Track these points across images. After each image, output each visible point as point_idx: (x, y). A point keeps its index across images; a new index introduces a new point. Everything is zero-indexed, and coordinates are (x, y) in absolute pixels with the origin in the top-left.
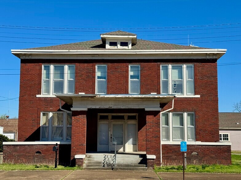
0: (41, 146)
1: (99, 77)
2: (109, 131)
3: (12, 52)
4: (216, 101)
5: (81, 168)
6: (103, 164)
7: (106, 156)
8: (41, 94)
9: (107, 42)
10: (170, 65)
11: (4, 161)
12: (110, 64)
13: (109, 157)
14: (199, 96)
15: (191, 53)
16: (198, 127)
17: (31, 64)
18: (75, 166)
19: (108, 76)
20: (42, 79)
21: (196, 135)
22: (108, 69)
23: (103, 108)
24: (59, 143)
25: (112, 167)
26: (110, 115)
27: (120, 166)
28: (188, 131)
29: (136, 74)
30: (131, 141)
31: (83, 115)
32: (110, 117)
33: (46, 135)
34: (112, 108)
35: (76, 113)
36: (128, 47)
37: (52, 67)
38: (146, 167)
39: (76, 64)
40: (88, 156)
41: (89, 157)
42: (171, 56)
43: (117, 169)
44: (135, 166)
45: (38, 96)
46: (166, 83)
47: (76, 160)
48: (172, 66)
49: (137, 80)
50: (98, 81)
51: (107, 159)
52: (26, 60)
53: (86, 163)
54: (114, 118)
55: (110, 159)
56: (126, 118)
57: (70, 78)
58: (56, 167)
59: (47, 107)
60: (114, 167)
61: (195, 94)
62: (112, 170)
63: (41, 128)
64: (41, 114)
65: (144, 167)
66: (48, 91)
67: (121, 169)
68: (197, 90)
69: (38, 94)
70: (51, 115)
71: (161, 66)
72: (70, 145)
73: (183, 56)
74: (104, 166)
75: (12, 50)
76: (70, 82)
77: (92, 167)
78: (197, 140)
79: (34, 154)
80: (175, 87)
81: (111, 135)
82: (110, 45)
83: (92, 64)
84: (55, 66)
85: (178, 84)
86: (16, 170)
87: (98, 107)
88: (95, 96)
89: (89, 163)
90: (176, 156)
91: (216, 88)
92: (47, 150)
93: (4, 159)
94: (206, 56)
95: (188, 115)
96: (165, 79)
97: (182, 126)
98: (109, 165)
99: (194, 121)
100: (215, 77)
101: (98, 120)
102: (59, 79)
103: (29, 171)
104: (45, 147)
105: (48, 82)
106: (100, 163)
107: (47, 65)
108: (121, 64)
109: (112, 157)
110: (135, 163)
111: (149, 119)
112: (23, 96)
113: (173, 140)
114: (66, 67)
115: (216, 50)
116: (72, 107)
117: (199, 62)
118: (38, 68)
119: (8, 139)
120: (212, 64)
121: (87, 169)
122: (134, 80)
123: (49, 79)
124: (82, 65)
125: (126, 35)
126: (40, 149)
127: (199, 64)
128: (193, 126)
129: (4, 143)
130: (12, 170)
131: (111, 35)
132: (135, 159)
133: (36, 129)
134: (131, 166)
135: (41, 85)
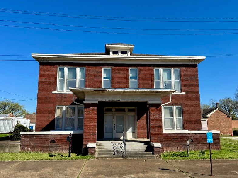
0: (56, 135)
1: (104, 78)
2: (113, 121)
3: (32, 56)
4: (198, 97)
5: (94, 156)
6: (113, 151)
7: (115, 144)
8: (56, 91)
9: (110, 50)
10: (161, 69)
11: (21, 150)
12: (114, 67)
13: (117, 144)
14: (184, 93)
15: (178, 59)
16: (185, 118)
17: (48, 66)
18: (87, 155)
19: (112, 76)
20: (58, 78)
21: (183, 124)
22: (112, 71)
23: (112, 101)
24: (72, 132)
25: (122, 155)
26: (114, 108)
27: (130, 154)
28: (177, 121)
29: (135, 76)
30: (130, 129)
31: (94, 107)
32: (114, 110)
33: (60, 125)
34: (120, 101)
35: (88, 106)
36: (127, 55)
37: (66, 69)
38: (153, 154)
39: (87, 67)
40: (98, 144)
41: (100, 145)
42: (162, 61)
43: (127, 157)
44: (143, 154)
45: (53, 92)
46: (158, 83)
47: (89, 149)
48: (163, 70)
49: (135, 80)
50: (104, 80)
51: (116, 147)
52: (44, 63)
53: (97, 151)
54: (117, 110)
55: (119, 147)
56: (127, 110)
57: (81, 78)
58: (69, 156)
59: (61, 102)
60: (124, 155)
61: (182, 92)
62: (123, 158)
63: (56, 119)
64: (56, 107)
65: (151, 154)
66: (62, 89)
67: (131, 157)
68: (183, 88)
69: (54, 91)
70: (64, 108)
71: (154, 70)
72: (82, 135)
73: (171, 61)
74: (114, 154)
75: (32, 54)
76: (81, 81)
77: (103, 156)
78: (184, 128)
79: (49, 143)
80: (165, 86)
81: (115, 125)
82: (113, 53)
83: (99, 67)
84: (68, 68)
85: (167, 84)
86: (31, 160)
87: (107, 100)
88: (106, 90)
89: (100, 151)
90: (174, 143)
91: (198, 87)
92: (61, 139)
93: (21, 147)
94: (189, 62)
95: (177, 108)
96: (157, 80)
97: (172, 117)
98: (119, 153)
99: (181, 113)
100: (197, 78)
101: (104, 113)
102: (72, 79)
103: (43, 161)
104: (60, 136)
105: (62, 82)
106: (110, 151)
107: (62, 67)
108: (123, 67)
109: (120, 145)
110: (142, 150)
111: (152, 110)
112: (41, 93)
113: (165, 128)
114: (78, 69)
115: (198, 57)
116: (84, 100)
117: (184, 67)
118: (54, 69)
119: (27, 129)
120: (194, 68)
121: (99, 157)
122: (133, 80)
123: (63, 78)
124: (91, 68)
125: (126, 45)
126: (54, 138)
127: (183, 68)
128: (181, 117)
129: (22, 133)
130: (27, 160)
131: (114, 45)
132: (141, 147)
133: (51, 120)
134: (139, 154)
135: (57, 84)
